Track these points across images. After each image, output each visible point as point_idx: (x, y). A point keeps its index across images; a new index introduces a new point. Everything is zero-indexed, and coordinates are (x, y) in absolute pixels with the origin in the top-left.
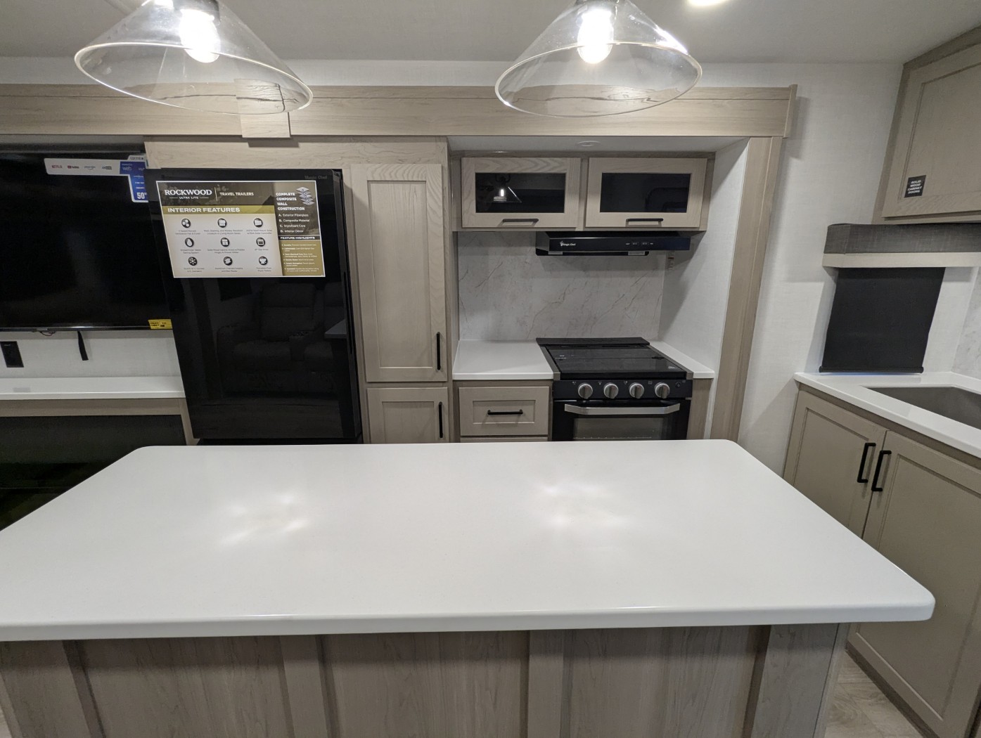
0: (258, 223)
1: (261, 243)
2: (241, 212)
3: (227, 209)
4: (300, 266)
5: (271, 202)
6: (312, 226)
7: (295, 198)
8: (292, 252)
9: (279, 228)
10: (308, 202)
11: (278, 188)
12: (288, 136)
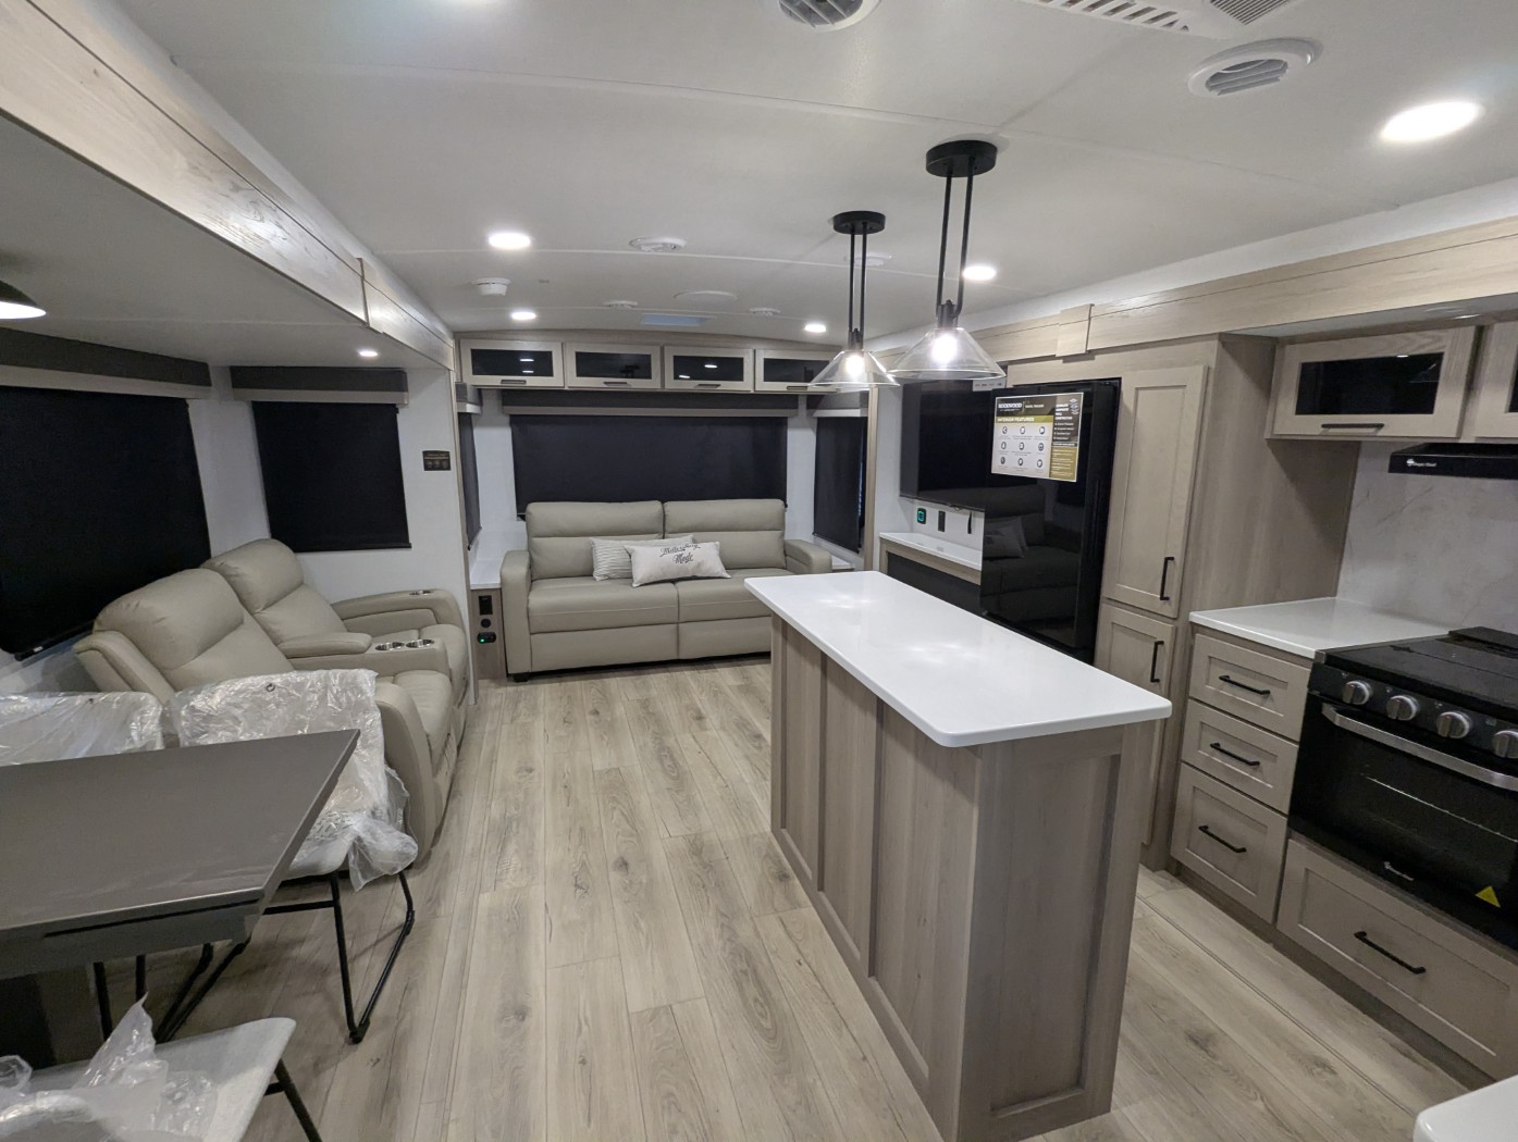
0: (1042, 430)
1: (1041, 449)
2: (1035, 421)
3: (1028, 419)
4: (1061, 470)
5: (1052, 412)
6: (1074, 434)
7: (1067, 409)
8: (1058, 457)
9: (1053, 436)
10: (1075, 413)
11: (1058, 400)
12: (1084, 352)
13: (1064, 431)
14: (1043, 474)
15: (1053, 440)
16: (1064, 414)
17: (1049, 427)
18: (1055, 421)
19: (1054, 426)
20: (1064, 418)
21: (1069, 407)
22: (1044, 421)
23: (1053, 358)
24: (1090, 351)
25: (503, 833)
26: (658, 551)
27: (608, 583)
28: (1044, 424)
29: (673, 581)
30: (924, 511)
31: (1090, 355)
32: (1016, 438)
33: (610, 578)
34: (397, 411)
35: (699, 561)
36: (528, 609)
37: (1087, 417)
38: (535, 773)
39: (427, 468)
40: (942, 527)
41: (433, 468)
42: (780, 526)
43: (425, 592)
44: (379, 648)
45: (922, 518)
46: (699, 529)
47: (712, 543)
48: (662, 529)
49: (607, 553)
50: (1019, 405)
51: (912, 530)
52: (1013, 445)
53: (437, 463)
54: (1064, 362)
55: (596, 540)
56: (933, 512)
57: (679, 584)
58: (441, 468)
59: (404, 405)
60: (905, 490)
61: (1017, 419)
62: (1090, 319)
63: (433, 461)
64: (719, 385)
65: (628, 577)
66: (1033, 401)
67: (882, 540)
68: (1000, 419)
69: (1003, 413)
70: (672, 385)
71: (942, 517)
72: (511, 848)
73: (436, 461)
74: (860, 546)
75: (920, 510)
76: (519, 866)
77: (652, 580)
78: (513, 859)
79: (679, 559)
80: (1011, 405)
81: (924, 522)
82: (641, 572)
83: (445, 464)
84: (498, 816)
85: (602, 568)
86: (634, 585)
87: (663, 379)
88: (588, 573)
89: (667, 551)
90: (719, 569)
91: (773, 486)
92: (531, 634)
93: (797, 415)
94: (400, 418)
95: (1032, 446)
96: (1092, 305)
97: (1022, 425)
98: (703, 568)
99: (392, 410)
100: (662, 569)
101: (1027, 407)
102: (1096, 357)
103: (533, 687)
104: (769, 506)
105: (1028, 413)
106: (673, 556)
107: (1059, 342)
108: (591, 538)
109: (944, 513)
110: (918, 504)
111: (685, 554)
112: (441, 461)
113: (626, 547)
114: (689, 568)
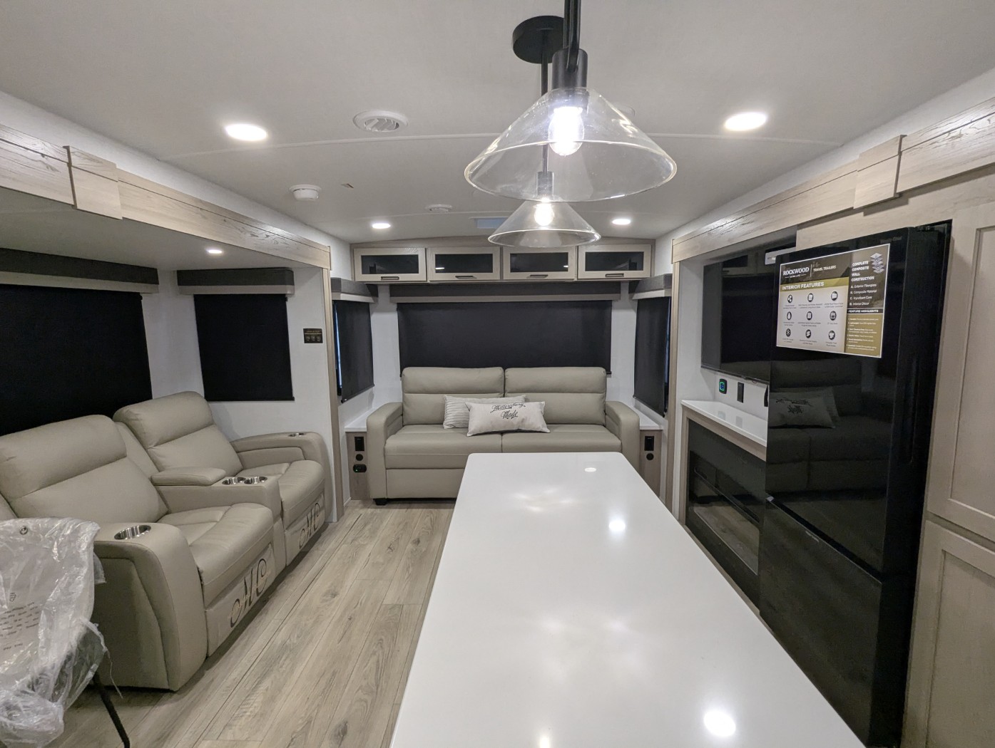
0: (835, 295)
1: (833, 318)
2: (824, 286)
3: (816, 284)
4: (859, 343)
5: (847, 273)
6: (877, 298)
7: (868, 268)
8: (856, 326)
9: (849, 301)
10: (879, 270)
11: (855, 257)
12: (891, 195)
13: (862, 295)
14: (837, 347)
15: (849, 306)
16: (863, 274)
17: (843, 291)
18: (850, 283)
19: (850, 290)
20: (862, 279)
21: (870, 264)
22: (836, 285)
23: (850, 211)
24: (901, 194)
25: (269, 665)
26: (490, 407)
27: (452, 431)
28: (836, 289)
29: (502, 433)
30: (725, 382)
31: (900, 198)
32: (803, 307)
33: (455, 428)
34: (285, 299)
35: (523, 417)
36: (384, 449)
37: (895, 276)
38: (336, 599)
39: (306, 342)
40: (741, 398)
41: (311, 341)
42: (603, 389)
43: (300, 434)
44: (226, 483)
45: (724, 388)
46: (530, 391)
47: (538, 403)
48: (503, 390)
49: (454, 407)
50: (806, 269)
51: (715, 399)
52: (800, 315)
53: (314, 338)
54: (865, 215)
55: (448, 397)
56: (733, 383)
57: (506, 436)
58: (316, 341)
59: (292, 295)
60: (706, 362)
61: (804, 285)
62: (900, 153)
63: (310, 335)
64: (546, 276)
65: (465, 427)
66: (821, 263)
67: (685, 408)
68: (784, 287)
69: (788, 281)
70: (510, 276)
71: (741, 388)
72: (267, 683)
73: (312, 336)
74: (666, 411)
75: (721, 380)
76: (256, 711)
77: (483, 432)
78: (257, 700)
79: (506, 415)
80: (797, 271)
81: (725, 392)
82: (474, 425)
83: (318, 338)
84: (279, 642)
85: (449, 419)
86: (468, 435)
87: (502, 272)
88: (440, 423)
89: (497, 408)
90: (539, 424)
91: (598, 355)
92: (387, 469)
93: (620, 299)
94: (289, 304)
95: (822, 315)
96: (902, 137)
97: (810, 291)
98: (526, 423)
99: (282, 299)
100: (491, 422)
101: (815, 270)
102: (911, 200)
103: (386, 510)
104: (593, 374)
105: (817, 277)
106: (500, 412)
107: (857, 192)
108: (446, 395)
109: (743, 385)
110: (720, 376)
111: (512, 411)
112: (316, 336)
113: (467, 403)
114: (514, 423)
